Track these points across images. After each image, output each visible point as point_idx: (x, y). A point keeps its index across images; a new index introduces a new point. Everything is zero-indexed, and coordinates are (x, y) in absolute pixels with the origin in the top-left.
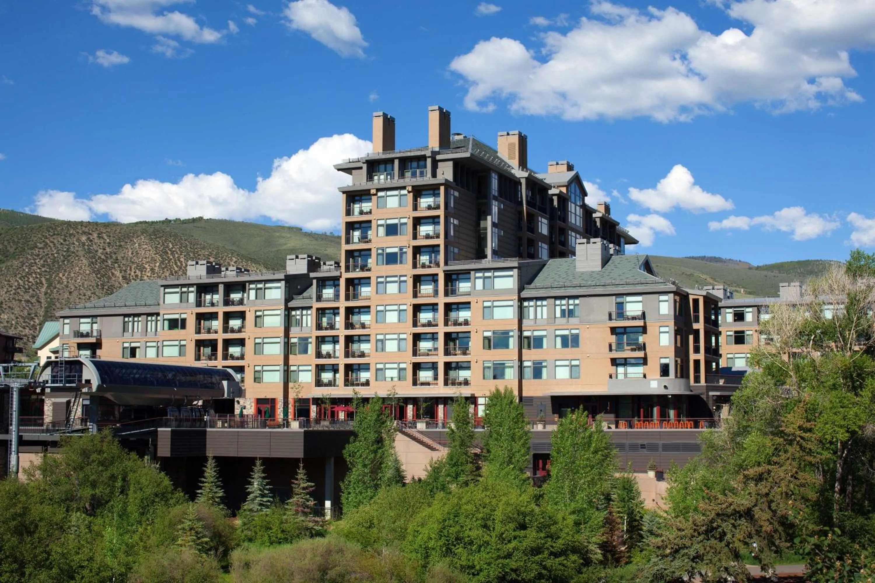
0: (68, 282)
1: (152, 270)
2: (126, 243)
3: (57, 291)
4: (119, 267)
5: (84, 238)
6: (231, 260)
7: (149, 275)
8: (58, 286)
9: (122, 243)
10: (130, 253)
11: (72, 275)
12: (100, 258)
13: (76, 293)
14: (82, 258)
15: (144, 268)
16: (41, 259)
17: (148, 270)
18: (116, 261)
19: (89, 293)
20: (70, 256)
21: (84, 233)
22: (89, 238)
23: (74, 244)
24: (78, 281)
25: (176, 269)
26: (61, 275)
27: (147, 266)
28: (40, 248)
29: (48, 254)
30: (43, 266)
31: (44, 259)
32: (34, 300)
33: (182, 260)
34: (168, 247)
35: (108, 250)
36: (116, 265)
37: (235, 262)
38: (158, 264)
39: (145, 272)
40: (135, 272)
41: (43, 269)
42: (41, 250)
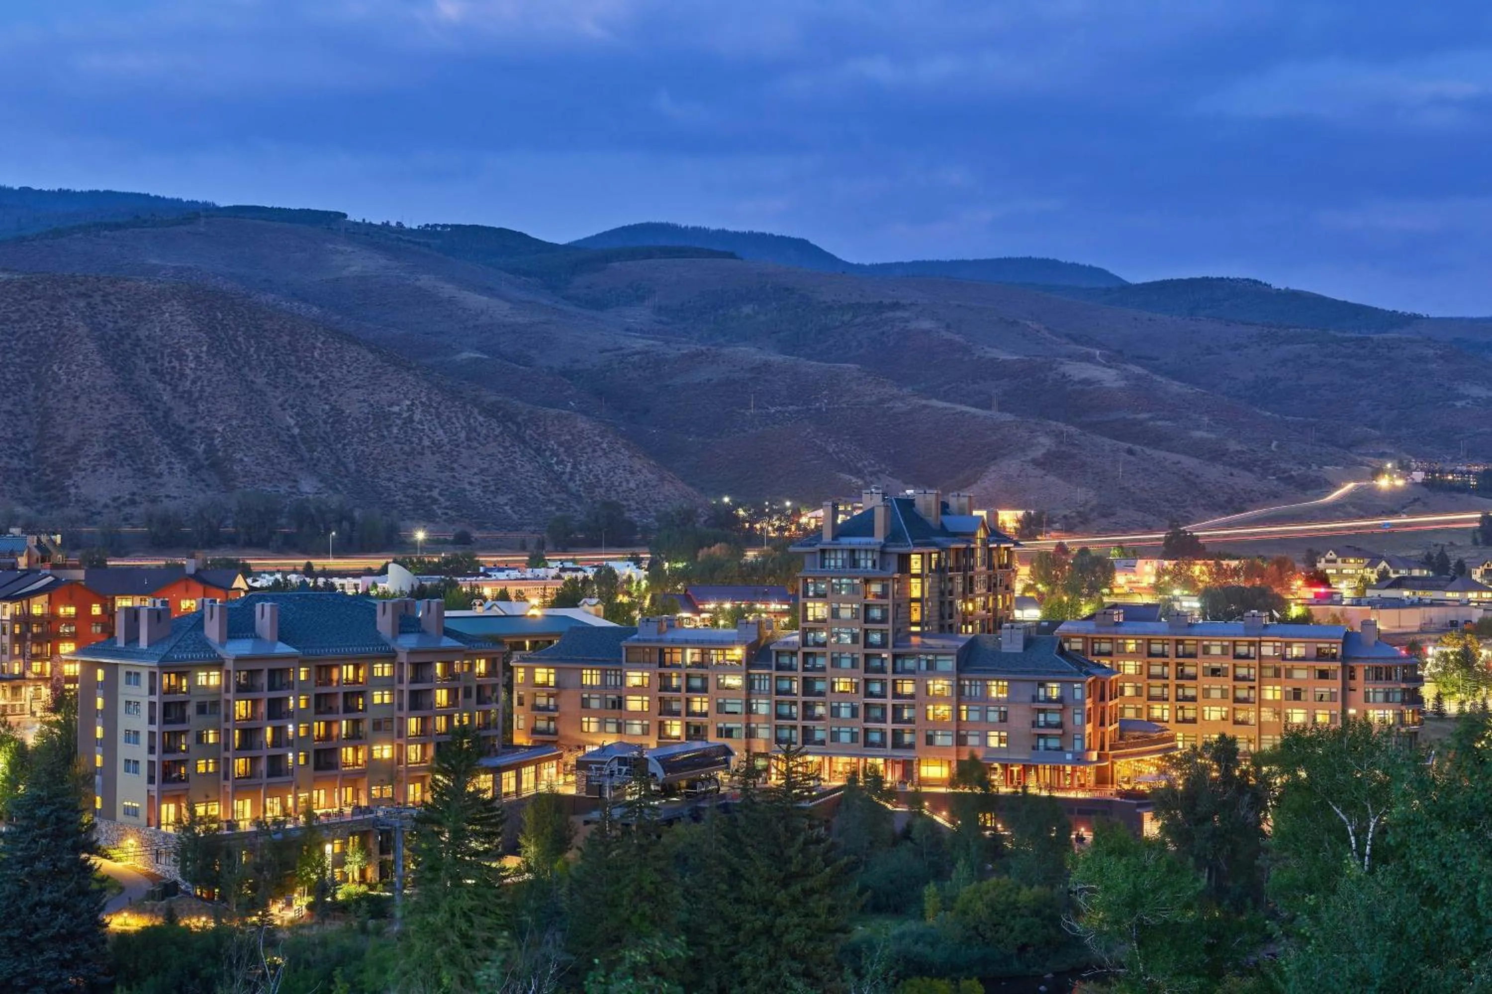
0: (69, 380)
1: (197, 358)
2: (150, 311)
3: (54, 396)
4: (144, 352)
5: (81, 304)
6: (316, 339)
7: (193, 365)
8: (53, 387)
9: (144, 312)
10: (157, 330)
11: (74, 368)
12: (112, 338)
13: (84, 399)
14: (86, 340)
15: (184, 354)
16: (18, 339)
17: (191, 358)
18: (137, 343)
19: (105, 399)
20: (64, 335)
21: (80, 295)
22: (89, 304)
23: (68, 314)
24: (85, 378)
25: (233, 355)
26: (55, 368)
27: (187, 351)
28: (16, 321)
29: (28, 332)
30: (23, 352)
31: (23, 340)
32: (18, 410)
33: (240, 339)
34: (215, 317)
35: (122, 324)
36: (139, 350)
37: (323, 343)
38: (205, 348)
39: (186, 361)
40: (170, 362)
41: (25, 358)
42: (16, 325)
